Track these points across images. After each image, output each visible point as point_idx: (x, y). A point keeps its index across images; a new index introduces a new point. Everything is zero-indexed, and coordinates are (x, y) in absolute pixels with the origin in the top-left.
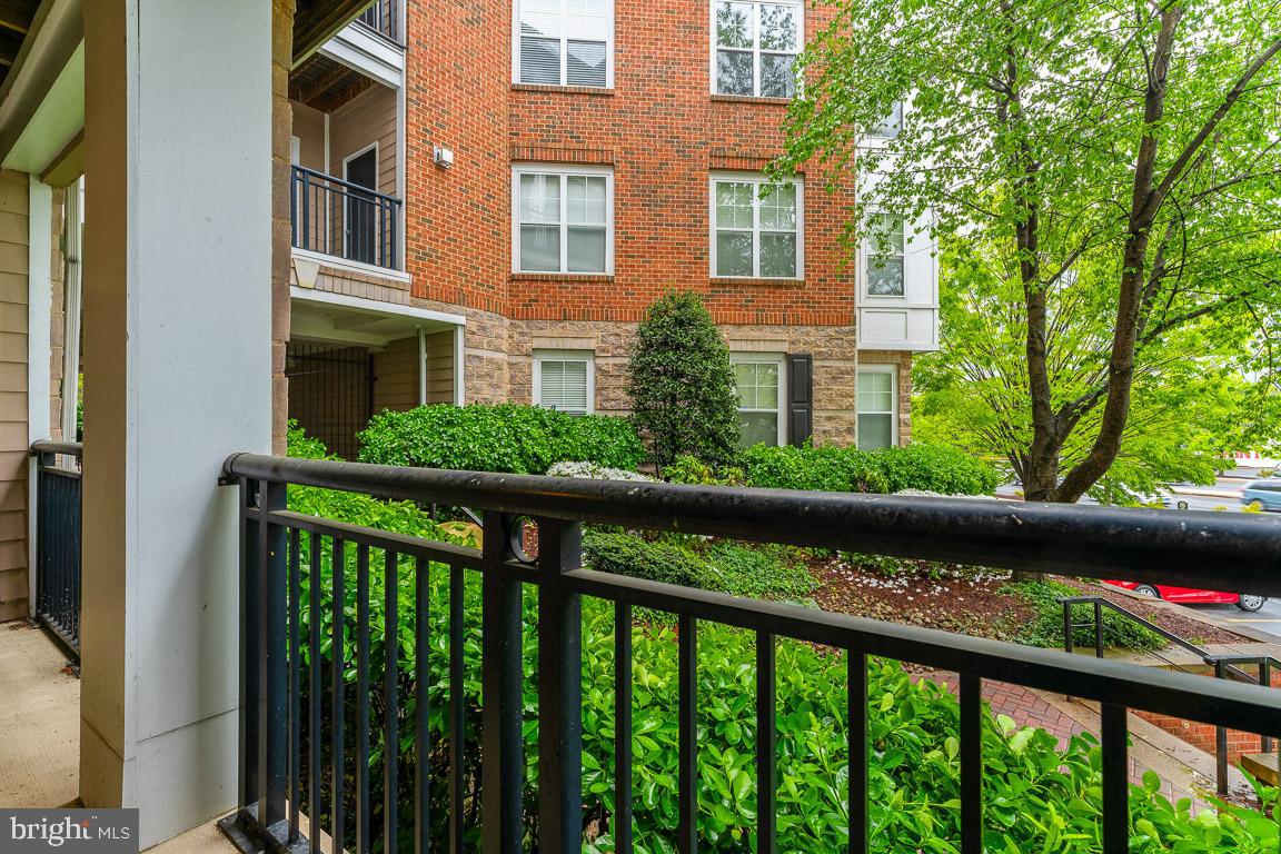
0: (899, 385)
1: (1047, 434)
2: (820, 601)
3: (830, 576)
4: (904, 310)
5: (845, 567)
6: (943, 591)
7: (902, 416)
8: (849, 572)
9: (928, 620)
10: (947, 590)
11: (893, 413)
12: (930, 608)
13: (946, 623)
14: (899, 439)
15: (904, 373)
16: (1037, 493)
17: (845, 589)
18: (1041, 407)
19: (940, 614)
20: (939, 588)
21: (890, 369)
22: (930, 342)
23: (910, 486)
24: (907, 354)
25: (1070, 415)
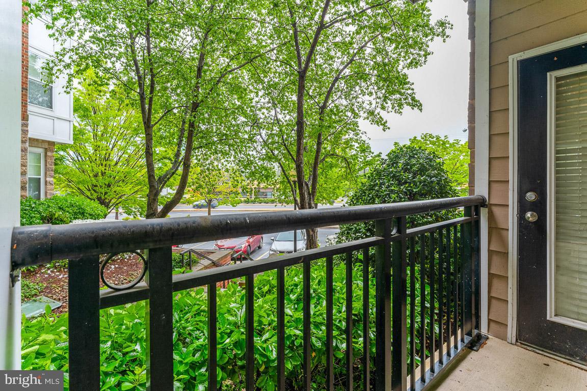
0: (46, 161)
1: (155, 189)
2: (50, 295)
3: (46, 280)
4: (53, 118)
5: (52, 272)
6: (115, 268)
7: (48, 179)
8: (57, 273)
9: (116, 282)
10: (117, 266)
11: (42, 177)
12: (114, 277)
13: (124, 281)
14: (46, 193)
15: (49, 154)
16: (152, 214)
17: (62, 283)
18: (152, 177)
19: (120, 278)
20: (113, 267)
21: (41, 151)
22: (68, 139)
23: (75, 218)
24: (52, 144)
25: (164, 180)
